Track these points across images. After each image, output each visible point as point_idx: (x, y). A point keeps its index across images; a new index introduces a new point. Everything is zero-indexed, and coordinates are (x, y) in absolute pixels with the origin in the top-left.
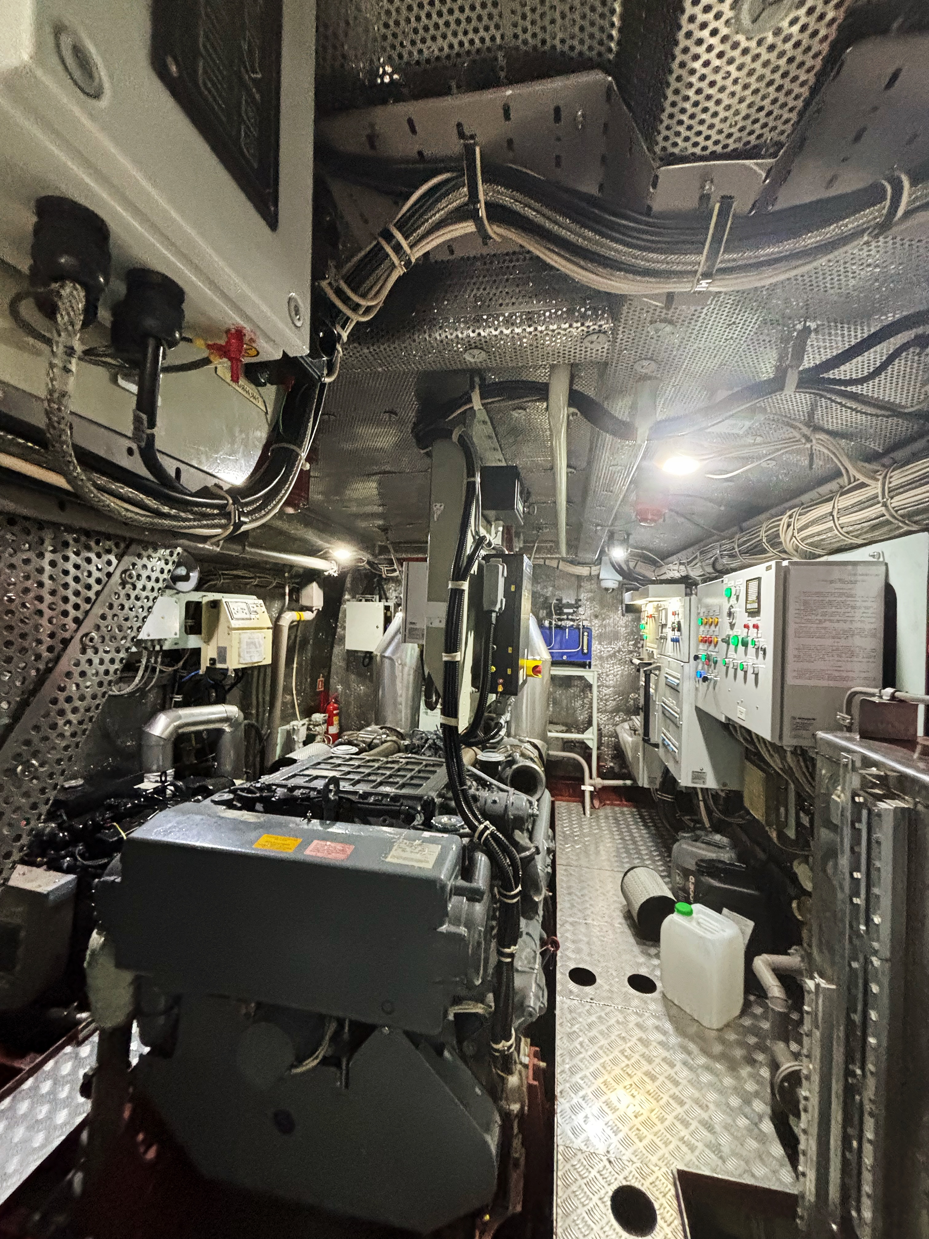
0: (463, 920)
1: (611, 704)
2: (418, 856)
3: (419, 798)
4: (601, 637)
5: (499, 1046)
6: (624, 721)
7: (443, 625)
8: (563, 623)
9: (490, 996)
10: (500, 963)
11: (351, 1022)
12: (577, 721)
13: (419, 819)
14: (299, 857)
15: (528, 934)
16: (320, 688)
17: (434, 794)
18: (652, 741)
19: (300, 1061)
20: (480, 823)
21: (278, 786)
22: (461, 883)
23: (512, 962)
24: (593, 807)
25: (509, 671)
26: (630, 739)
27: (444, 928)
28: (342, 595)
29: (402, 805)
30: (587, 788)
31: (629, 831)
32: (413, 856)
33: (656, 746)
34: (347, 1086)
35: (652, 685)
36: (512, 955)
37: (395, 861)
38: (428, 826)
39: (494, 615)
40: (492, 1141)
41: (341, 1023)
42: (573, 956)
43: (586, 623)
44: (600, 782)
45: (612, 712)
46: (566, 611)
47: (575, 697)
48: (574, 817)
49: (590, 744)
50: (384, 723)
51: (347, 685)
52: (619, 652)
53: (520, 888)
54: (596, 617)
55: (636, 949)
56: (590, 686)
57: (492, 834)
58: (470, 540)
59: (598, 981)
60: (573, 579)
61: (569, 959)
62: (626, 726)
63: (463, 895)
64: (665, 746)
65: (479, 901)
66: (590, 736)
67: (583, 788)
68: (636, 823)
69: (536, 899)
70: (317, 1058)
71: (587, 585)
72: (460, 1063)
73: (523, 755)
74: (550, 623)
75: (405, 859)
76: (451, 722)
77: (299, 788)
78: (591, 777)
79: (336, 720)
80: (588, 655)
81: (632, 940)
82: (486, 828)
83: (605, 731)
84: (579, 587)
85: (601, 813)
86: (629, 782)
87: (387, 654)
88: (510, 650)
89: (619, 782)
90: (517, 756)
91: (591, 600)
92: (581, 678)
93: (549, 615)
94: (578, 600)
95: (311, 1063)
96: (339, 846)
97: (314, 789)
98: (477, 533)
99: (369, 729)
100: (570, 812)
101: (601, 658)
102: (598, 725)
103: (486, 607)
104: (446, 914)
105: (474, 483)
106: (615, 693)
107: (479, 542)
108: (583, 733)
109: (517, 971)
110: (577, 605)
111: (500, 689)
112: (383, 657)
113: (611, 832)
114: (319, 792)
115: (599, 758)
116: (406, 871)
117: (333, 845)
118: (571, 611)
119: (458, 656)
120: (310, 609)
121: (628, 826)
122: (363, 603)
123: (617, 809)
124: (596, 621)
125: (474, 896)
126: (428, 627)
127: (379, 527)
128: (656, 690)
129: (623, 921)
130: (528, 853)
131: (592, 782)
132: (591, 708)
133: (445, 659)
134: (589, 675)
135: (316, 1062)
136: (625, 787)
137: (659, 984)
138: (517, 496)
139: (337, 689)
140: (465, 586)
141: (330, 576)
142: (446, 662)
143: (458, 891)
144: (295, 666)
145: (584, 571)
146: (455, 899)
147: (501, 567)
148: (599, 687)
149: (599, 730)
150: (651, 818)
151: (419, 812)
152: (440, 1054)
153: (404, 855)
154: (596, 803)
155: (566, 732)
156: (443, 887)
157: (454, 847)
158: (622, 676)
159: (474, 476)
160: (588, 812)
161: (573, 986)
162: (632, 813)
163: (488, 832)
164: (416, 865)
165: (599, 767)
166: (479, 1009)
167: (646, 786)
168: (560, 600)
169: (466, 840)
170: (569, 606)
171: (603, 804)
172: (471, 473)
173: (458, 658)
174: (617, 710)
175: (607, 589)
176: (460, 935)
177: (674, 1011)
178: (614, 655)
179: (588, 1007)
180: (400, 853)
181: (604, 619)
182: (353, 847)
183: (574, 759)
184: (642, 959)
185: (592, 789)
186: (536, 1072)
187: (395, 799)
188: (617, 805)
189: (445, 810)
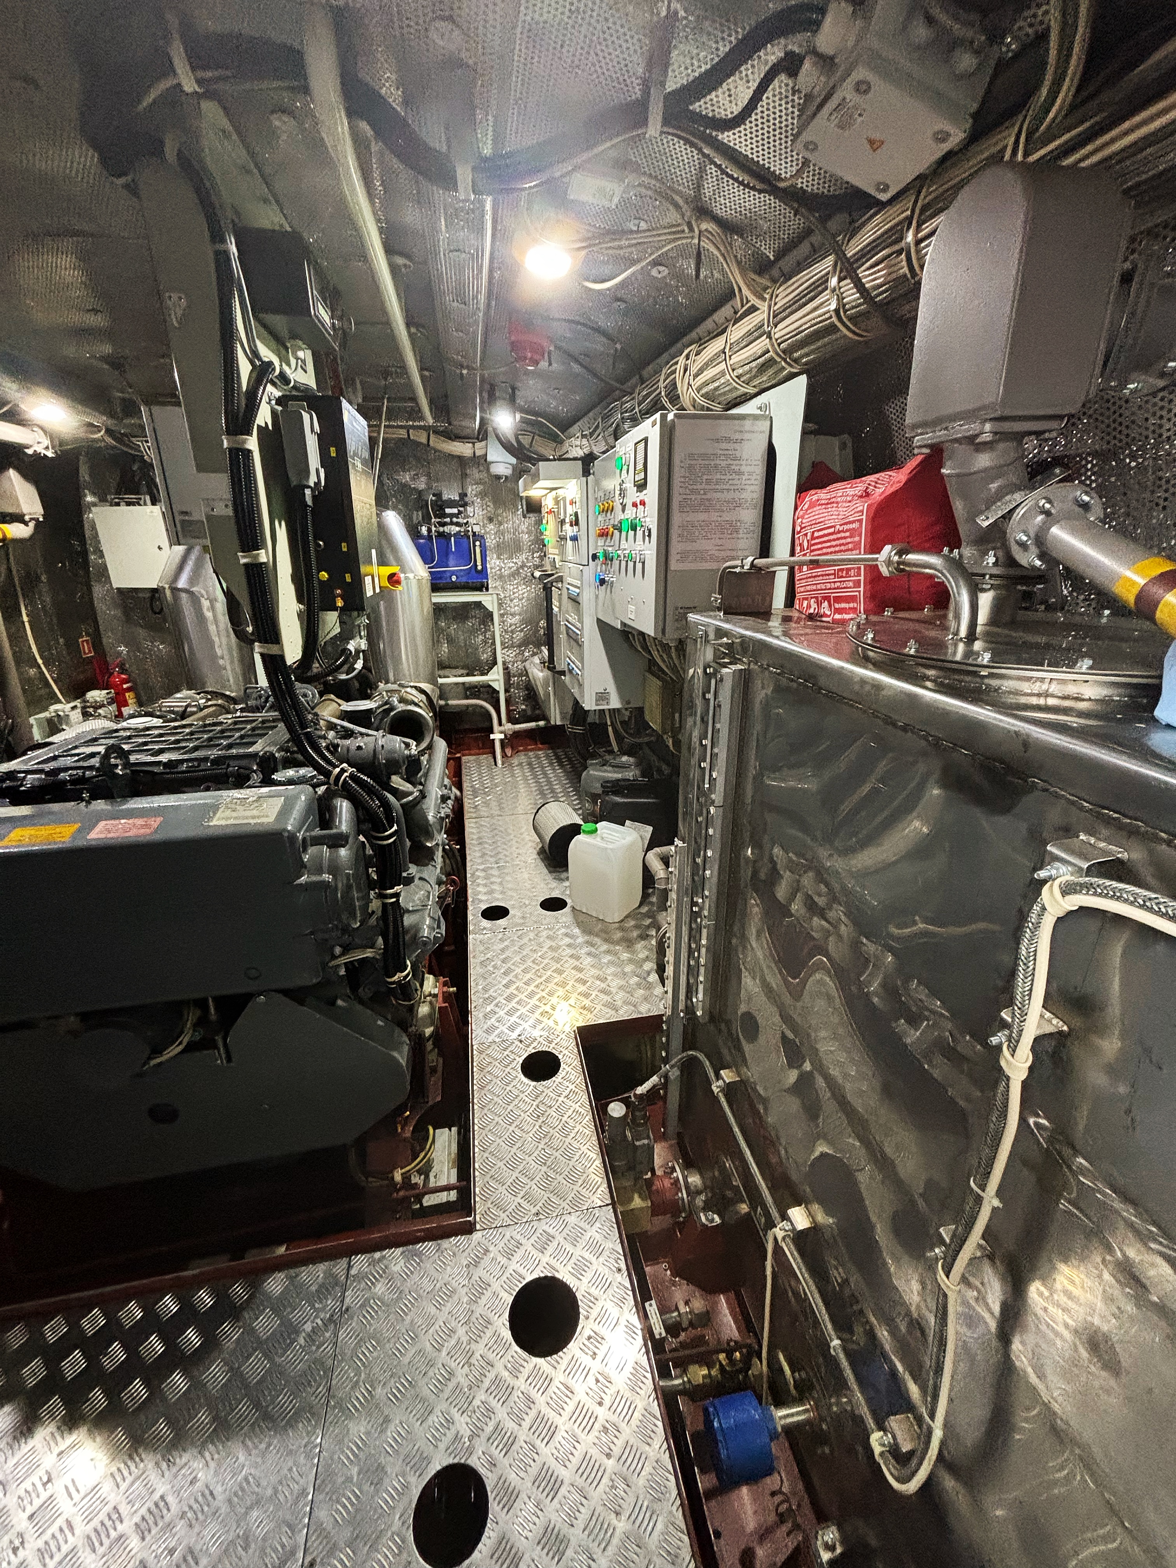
0: (325, 865)
1: (519, 636)
2: (255, 812)
3: (255, 755)
4: (500, 549)
5: (396, 978)
6: (534, 654)
7: (230, 512)
8: (446, 529)
9: (380, 940)
10: (384, 905)
11: (215, 999)
12: (479, 660)
13: (256, 777)
14: (80, 843)
15: (421, 879)
16: (87, 651)
17: (273, 749)
18: (558, 668)
19: (157, 1051)
20: (335, 767)
21: (27, 772)
22: (317, 832)
23: (398, 900)
24: (504, 755)
25: (348, 577)
26: (541, 675)
27: (303, 879)
28: (78, 496)
29: (229, 766)
30: (497, 736)
31: (545, 775)
32: (248, 813)
33: (563, 673)
34: (229, 1059)
35: (555, 602)
36: (397, 895)
37: (223, 823)
38: (268, 782)
39: (308, 492)
40: (402, 1056)
41: (202, 1004)
42: (484, 898)
43: (476, 529)
44: (509, 727)
45: (519, 646)
46: (448, 511)
47: (473, 632)
48: (484, 769)
49: (496, 686)
50: (204, 685)
51: (133, 643)
52: (522, 567)
53: (395, 827)
54: (491, 520)
55: (549, 877)
56: (490, 615)
57: (352, 776)
58: (245, 368)
59: (511, 912)
60: (454, 464)
61: (481, 901)
62: (536, 660)
63: (323, 844)
64: (571, 671)
65: (344, 846)
66: (495, 677)
67: (492, 737)
68: (551, 764)
69: (429, 844)
70: (180, 1043)
71: (475, 473)
72: (359, 1007)
73: (402, 700)
74: (429, 530)
75: (236, 818)
76: (273, 650)
77: (66, 769)
78: (500, 724)
79: (130, 697)
80: (484, 573)
81: (545, 871)
82: (343, 771)
83: (513, 669)
84: (464, 476)
85: (515, 761)
86: (542, 723)
87: (182, 583)
88: (344, 547)
89: (532, 725)
90: (395, 700)
91: (482, 495)
92: (479, 604)
93: (427, 519)
94: (463, 495)
95: (174, 1050)
96: (140, 822)
97: (91, 768)
98: (256, 353)
99: (178, 695)
100: (479, 765)
101: (501, 577)
102: (504, 663)
103: (294, 482)
104: (303, 865)
105: (226, 254)
106: (523, 621)
107: (262, 371)
108: (486, 674)
109: (408, 911)
110: (463, 502)
111: (340, 603)
112: (175, 590)
113: (525, 779)
114: (98, 770)
115: (508, 702)
116: (239, 830)
117: (131, 821)
118: (455, 511)
119: (263, 556)
120: (18, 518)
121: (543, 768)
122: (123, 508)
123: (531, 754)
124: (491, 526)
125: (337, 841)
126: (209, 518)
127: (104, 359)
128: (560, 608)
129: (536, 857)
130: (410, 798)
131: (502, 728)
132: (494, 643)
133: (243, 561)
134: (488, 600)
135: (181, 1048)
136: (538, 728)
137: (568, 901)
138: (313, 292)
139: (120, 654)
140: (252, 443)
141: (36, 455)
142: (245, 565)
143: (317, 841)
144: (25, 619)
145: (464, 449)
146: (312, 850)
147: (306, 417)
148: (502, 615)
149: (506, 668)
150: (567, 756)
151: (255, 771)
152: (333, 1003)
153: (234, 814)
154: (509, 752)
155: (468, 675)
156: (292, 837)
157: (303, 798)
158: (528, 600)
159: (223, 241)
160: (499, 762)
161: (486, 923)
162: (547, 756)
163: (346, 774)
164: (252, 821)
165: (508, 712)
166: (369, 953)
167: (559, 723)
168: (438, 495)
169: (321, 790)
170: (452, 504)
171: (516, 751)
172: (217, 237)
173: (263, 559)
174: (525, 643)
175: (498, 477)
176: (323, 882)
177: (582, 918)
178: (515, 574)
179: (500, 936)
180: (228, 813)
181: (500, 524)
182: (159, 820)
183: (482, 707)
184: (554, 884)
185: (502, 736)
186: (447, 997)
187: (217, 761)
188: (531, 750)
189: (289, 763)
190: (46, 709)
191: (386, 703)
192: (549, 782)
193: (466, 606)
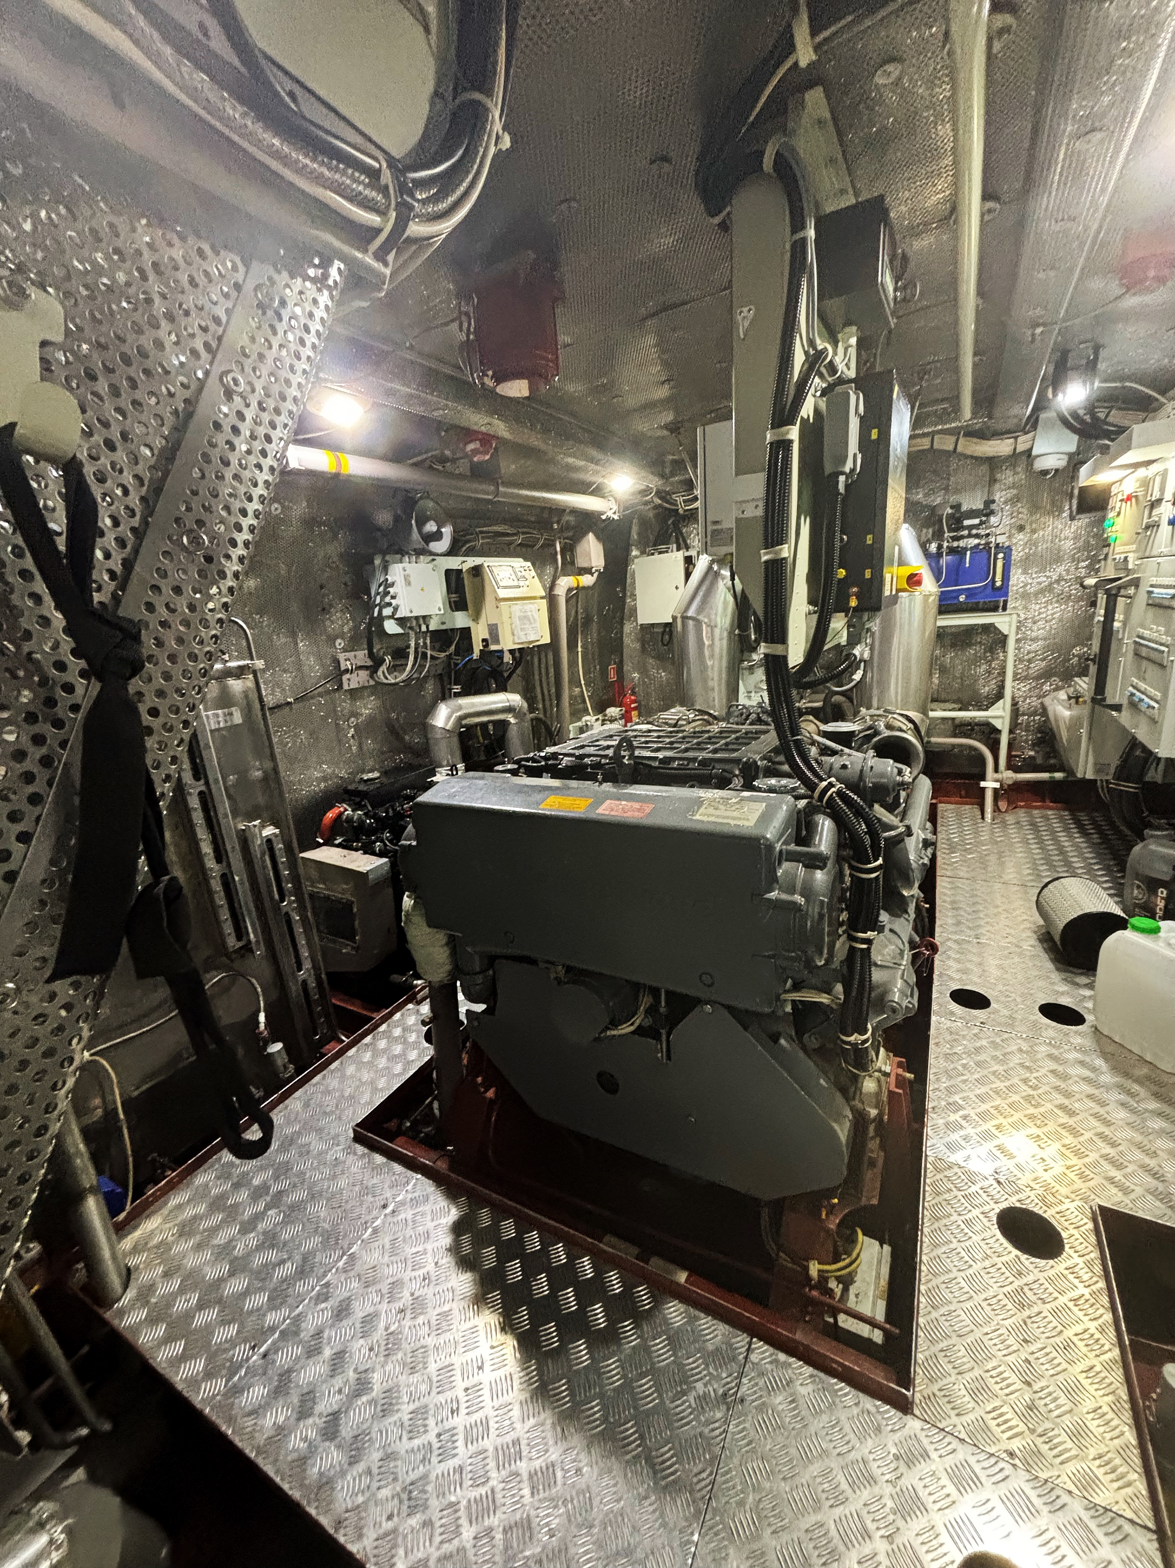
0: (799, 885)
1: (1038, 666)
2: (735, 814)
3: (737, 761)
4: (1027, 563)
5: (852, 1039)
6: (1058, 689)
7: (760, 512)
8: (962, 543)
9: (839, 988)
10: (852, 949)
11: (668, 993)
12: (976, 692)
13: (737, 782)
14: (592, 815)
15: (891, 930)
16: (613, 676)
17: (757, 757)
18: (1109, 701)
19: (614, 1023)
20: (822, 780)
21: (565, 755)
22: (795, 847)
23: (869, 949)
24: (996, 809)
25: (868, 574)
26: (1067, 713)
27: (773, 895)
28: (628, 551)
29: (714, 768)
30: (989, 784)
31: (1055, 839)
32: (728, 814)
33: (1118, 708)
34: (669, 1058)
35: (1119, 616)
36: (869, 941)
37: (705, 819)
38: (748, 786)
39: (842, 479)
40: (843, 1131)
41: (655, 992)
42: (957, 976)
43: (1001, 539)
44: (1009, 776)
45: (1037, 678)
46: (967, 523)
47: (975, 661)
48: (966, 823)
49: (998, 724)
50: (693, 705)
51: (644, 671)
52: (1058, 581)
53: (880, 861)
54: (1021, 528)
55: (1056, 976)
56: (1003, 640)
57: (839, 793)
58: (799, 359)
59: (993, 1005)
60: (984, 468)
61: (951, 978)
62: (1062, 695)
63: (799, 861)
64: (1134, 705)
65: (821, 869)
66: (1000, 713)
67: (983, 784)
68: (1066, 829)
69: (905, 893)
70: (632, 1024)
71: (1007, 477)
72: (801, 1054)
73: (889, 727)
74: (940, 547)
75: (718, 817)
76: (778, 650)
77: (589, 756)
78: (996, 770)
79: (634, 713)
80: (1004, 590)
81: (1050, 966)
82: (831, 785)
83: (1023, 706)
84: (993, 481)
85: (1010, 818)
86: (1059, 775)
87: (691, 613)
88: (869, 540)
89: (1045, 776)
90: (881, 725)
91: (1014, 500)
92: (988, 628)
93: (938, 535)
94: (989, 502)
95: (626, 1029)
96: (637, 805)
97: (606, 756)
98: (812, 343)
99: (673, 710)
100: (959, 816)
101: (1025, 596)
102: (1013, 699)
103: (828, 469)
104: (775, 879)
105: (804, 240)
106: (1046, 648)
107: (815, 360)
108: (986, 710)
109: (876, 965)
110: (987, 511)
111: (853, 603)
112: (685, 618)
113: (1025, 842)
114: (611, 758)
115: (1010, 746)
116: (718, 829)
117: (629, 804)
118: (976, 521)
119: (785, 551)
120: (588, 571)
121: (1053, 833)
122: (656, 556)
123: (1036, 812)
124: (1021, 536)
125: (814, 862)
126: (738, 520)
127: (666, 427)
129: (1037, 943)
130: (893, 833)
131: (996, 776)
132: (1003, 673)
133: (765, 558)
134: (1002, 622)
135: (632, 1028)
136: (1053, 782)
137: (1089, 1017)
138: (883, 258)
139: (634, 678)
140: (794, 433)
141: (608, 519)
142: (766, 562)
143: (793, 857)
144: (580, 649)
145: (1001, 447)
146: (786, 865)
147: (853, 398)
148: (1018, 641)
149: (1014, 704)
150: (1094, 822)
151: (737, 776)
152: (776, 1040)
153: (718, 813)
154: (1003, 805)
155: (960, 710)
156: (770, 847)
157: (785, 808)
158: (1061, 620)
159: (803, 227)
160: (988, 816)
161: (954, 1007)
162: (1061, 819)
163: (833, 790)
164: (732, 822)
165: (1009, 757)
166: (824, 999)
167: (1090, 775)
168: (957, 507)
169: (802, 803)
170: (972, 514)
171: (1013, 805)
172: (798, 225)
173: (785, 554)
174: (1047, 674)
175: (1045, 473)
176: (794, 903)
177: (1108, 1046)
178: (1049, 589)
179: (976, 1030)
180: (711, 811)
181: (1034, 531)
182: (652, 806)
183: (972, 748)
184: (1063, 988)
185: (997, 785)
186: (900, 1082)
187: (704, 763)
188: (1036, 808)
189: (771, 772)
190: (580, 719)
191: (870, 728)
192: (1062, 851)
193: (970, 630)
